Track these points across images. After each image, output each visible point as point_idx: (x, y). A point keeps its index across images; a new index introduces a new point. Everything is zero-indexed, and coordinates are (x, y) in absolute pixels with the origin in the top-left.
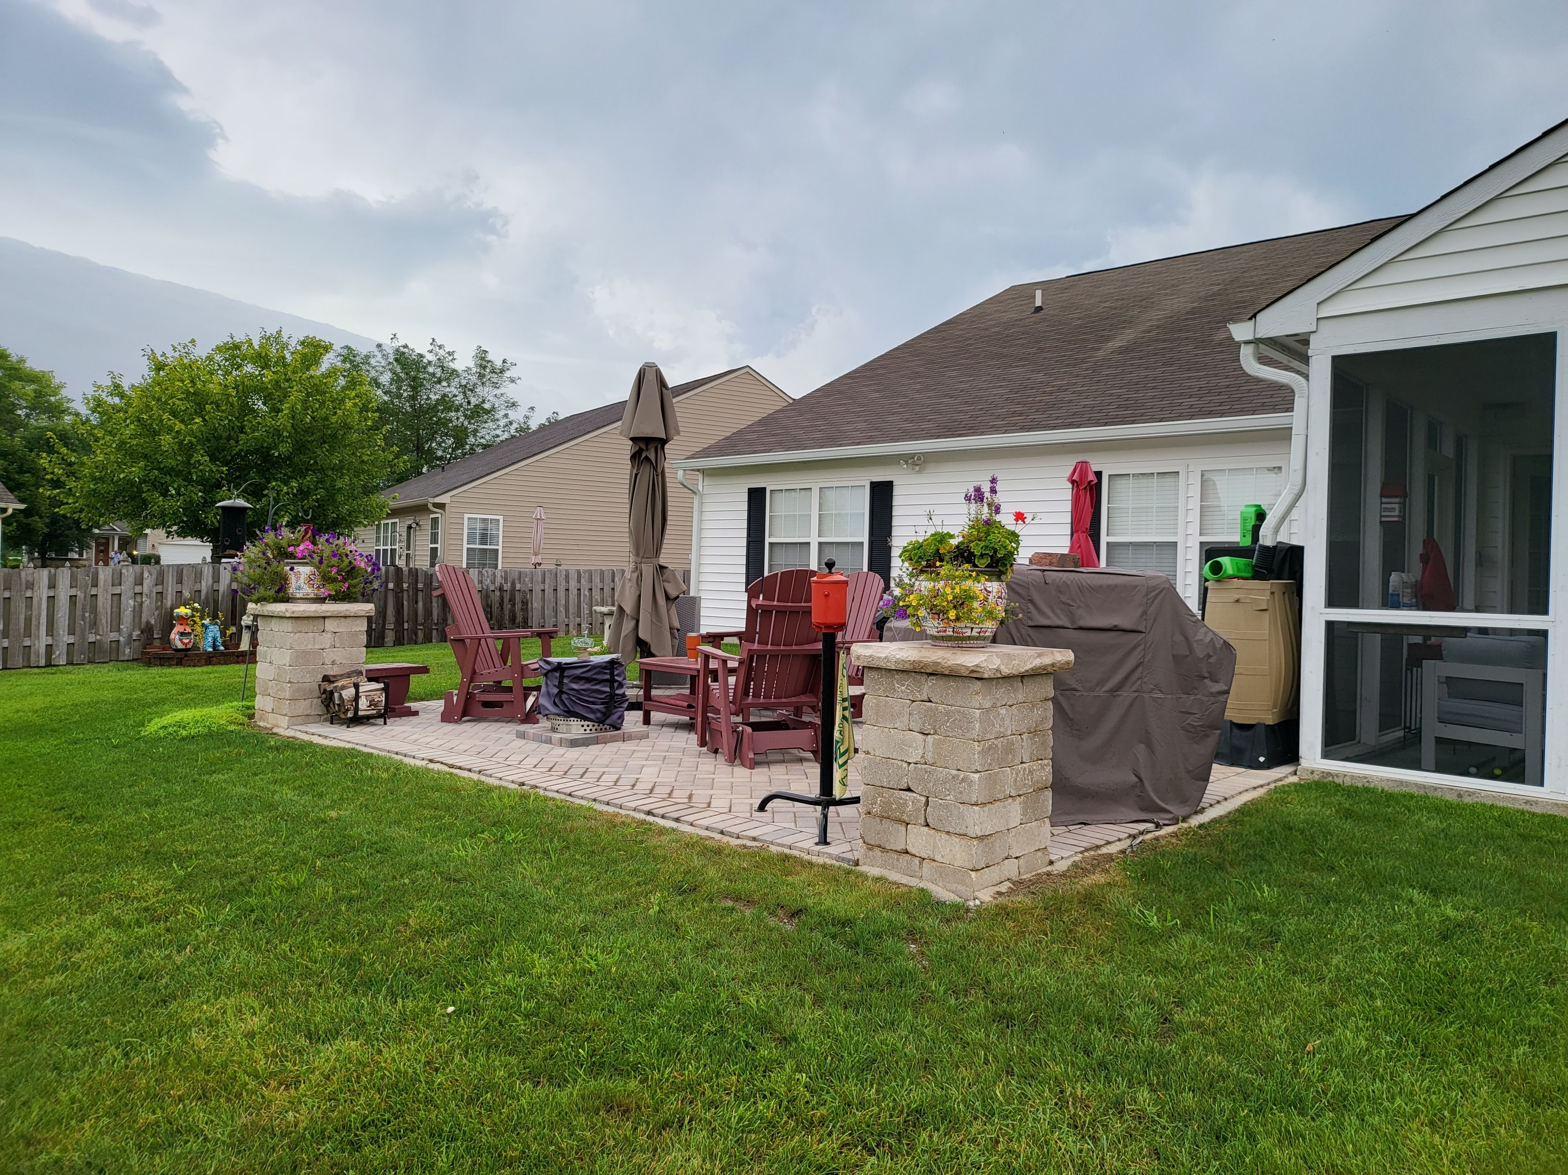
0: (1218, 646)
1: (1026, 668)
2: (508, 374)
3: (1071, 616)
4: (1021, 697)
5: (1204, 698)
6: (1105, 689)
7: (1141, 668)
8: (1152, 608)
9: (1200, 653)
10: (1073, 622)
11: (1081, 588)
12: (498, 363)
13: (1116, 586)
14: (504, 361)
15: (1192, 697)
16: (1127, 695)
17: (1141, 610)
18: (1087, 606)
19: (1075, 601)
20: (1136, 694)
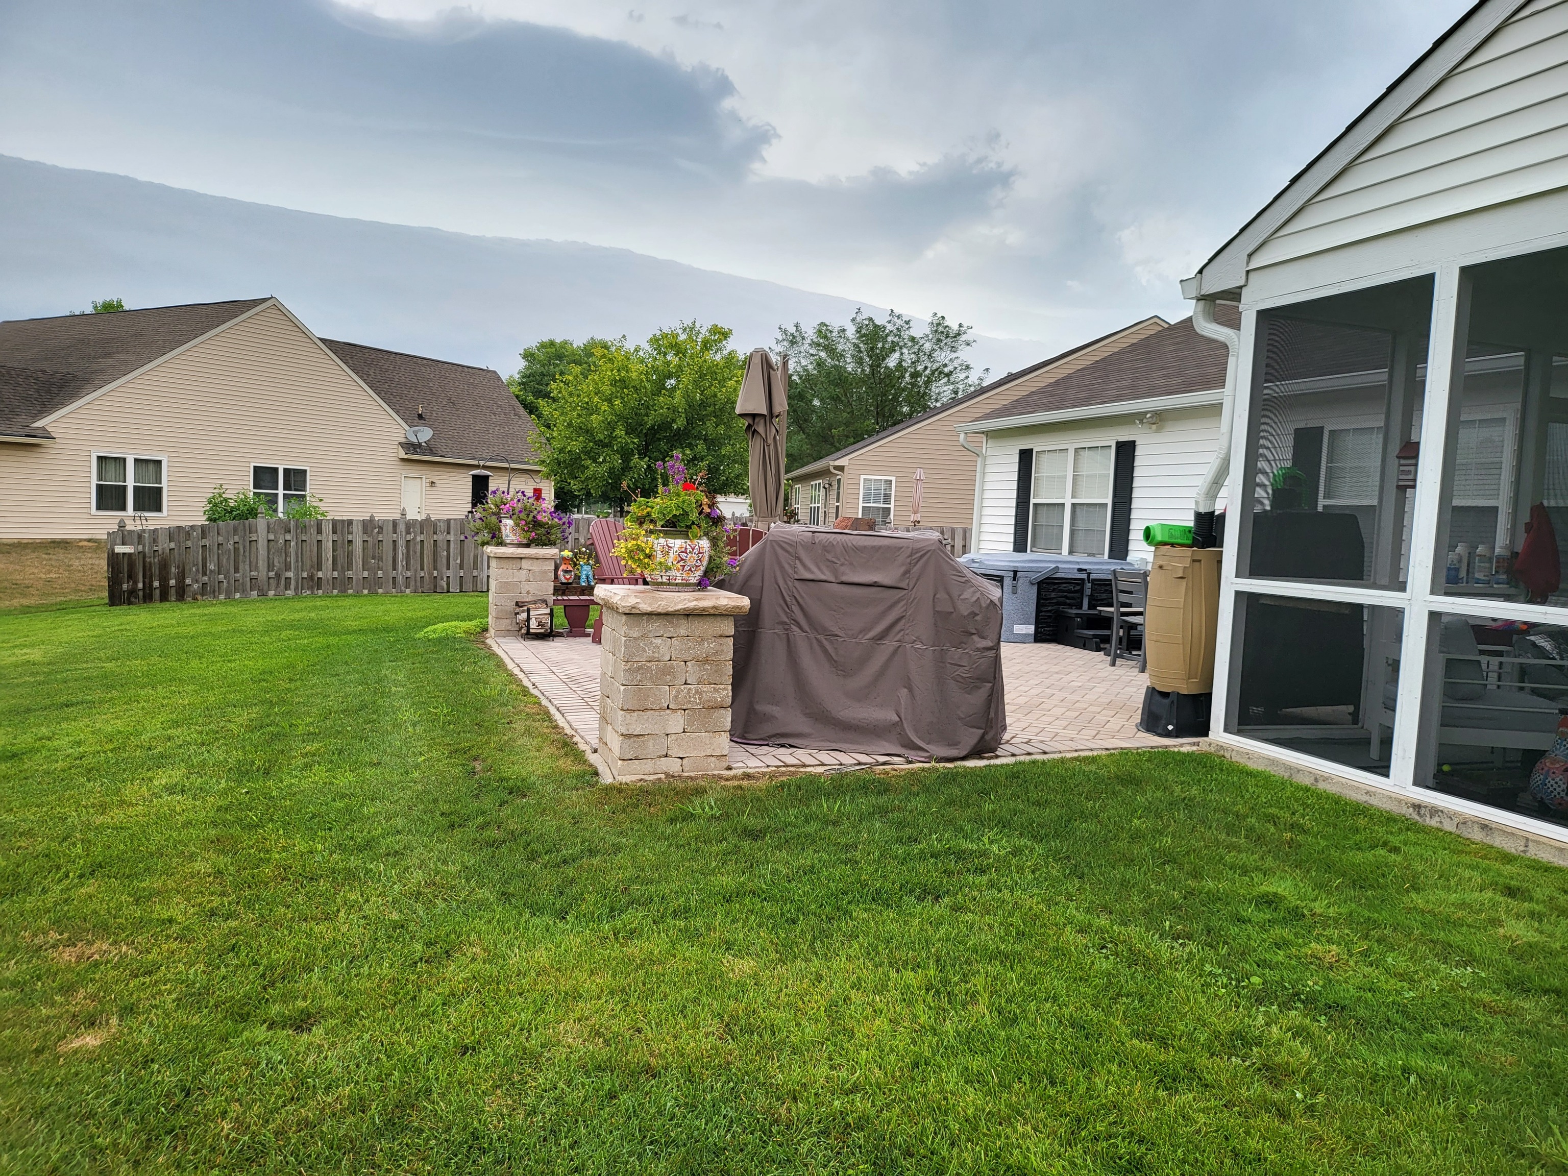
0: (984, 605)
1: (677, 608)
2: (963, 338)
3: (835, 572)
4: (683, 632)
5: (971, 653)
6: (867, 637)
7: (903, 621)
8: (915, 568)
9: (964, 610)
10: (836, 577)
11: (845, 548)
12: (955, 327)
13: (880, 547)
14: (960, 325)
15: (962, 651)
16: (890, 644)
17: (903, 569)
18: (851, 564)
19: (839, 560)
20: (899, 644)
